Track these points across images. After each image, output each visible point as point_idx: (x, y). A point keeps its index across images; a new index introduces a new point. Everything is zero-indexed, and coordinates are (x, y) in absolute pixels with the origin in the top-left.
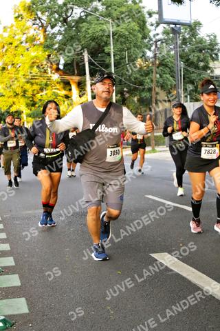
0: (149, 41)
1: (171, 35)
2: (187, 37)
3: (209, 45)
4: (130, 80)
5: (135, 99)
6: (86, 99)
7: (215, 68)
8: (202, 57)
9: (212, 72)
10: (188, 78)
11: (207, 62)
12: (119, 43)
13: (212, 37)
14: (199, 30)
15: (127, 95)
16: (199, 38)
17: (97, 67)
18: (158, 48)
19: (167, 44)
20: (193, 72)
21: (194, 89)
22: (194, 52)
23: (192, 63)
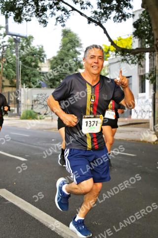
1: (14, 43)
2: (24, 45)
3: (39, 51)
7: (42, 67)
8: (34, 59)
9: (40, 69)
10: (24, 72)
11: (37, 63)
13: (41, 47)
14: (32, 41)
16: (32, 47)
18: (5, 51)
19: (10, 49)
20: (28, 69)
21: (28, 79)
22: (28, 55)
23: (27, 62)
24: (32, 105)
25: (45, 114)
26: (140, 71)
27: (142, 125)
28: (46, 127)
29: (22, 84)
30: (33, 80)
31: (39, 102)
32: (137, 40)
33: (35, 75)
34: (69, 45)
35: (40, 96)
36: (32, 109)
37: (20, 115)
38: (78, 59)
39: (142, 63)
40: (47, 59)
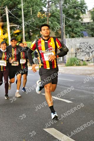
0: (45, 2)
3: (81, 4)
4: (33, 25)
5: (37, 36)
6: (7, 36)
7: (83, 18)
8: (76, 11)
9: (82, 20)
11: (79, 15)
12: (26, 3)
15: (32, 34)
17: (14, 17)
18: (50, 6)
19: (55, 4)
21: (71, 30)
22: (71, 8)
23: (70, 15)
24: (76, 53)
25: (88, 61)
28: (89, 72)
29: (66, 35)
30: (76, 31)
31: (82, 50)
33: (77, 26)
35: (82, 45)
36: (76, 56)
37: (65, 63)
40: (88, 10)
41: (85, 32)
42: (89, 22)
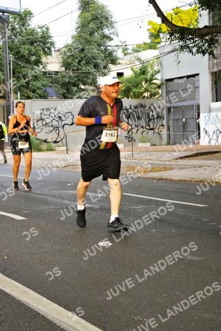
2: (17, 26)
3: (42, 38)
7: (48, 63)
8: (34, 50)
9: (45, 67)
10: (18, 72)
11: (39, 56)
13: (44, 29)
14: (29, 20)
16: (30, 29)
20: (24, 67)
21: (25, 84)
22: (24, 44)
23: (23, 56)
24: (34, 128)
25: (55, 142)
26: (213, 64)
27: (217, 155)
29: (16, 93)
30: (33, 86)
31: (44, 123)
32: (205, 13)
33: (36, 78)
34: (92, 25)
35: (45, 112)
38: (109, 48)
39: (215, 52)
40: (56, 49)
41: (51, 89)
42: (57, 70)
